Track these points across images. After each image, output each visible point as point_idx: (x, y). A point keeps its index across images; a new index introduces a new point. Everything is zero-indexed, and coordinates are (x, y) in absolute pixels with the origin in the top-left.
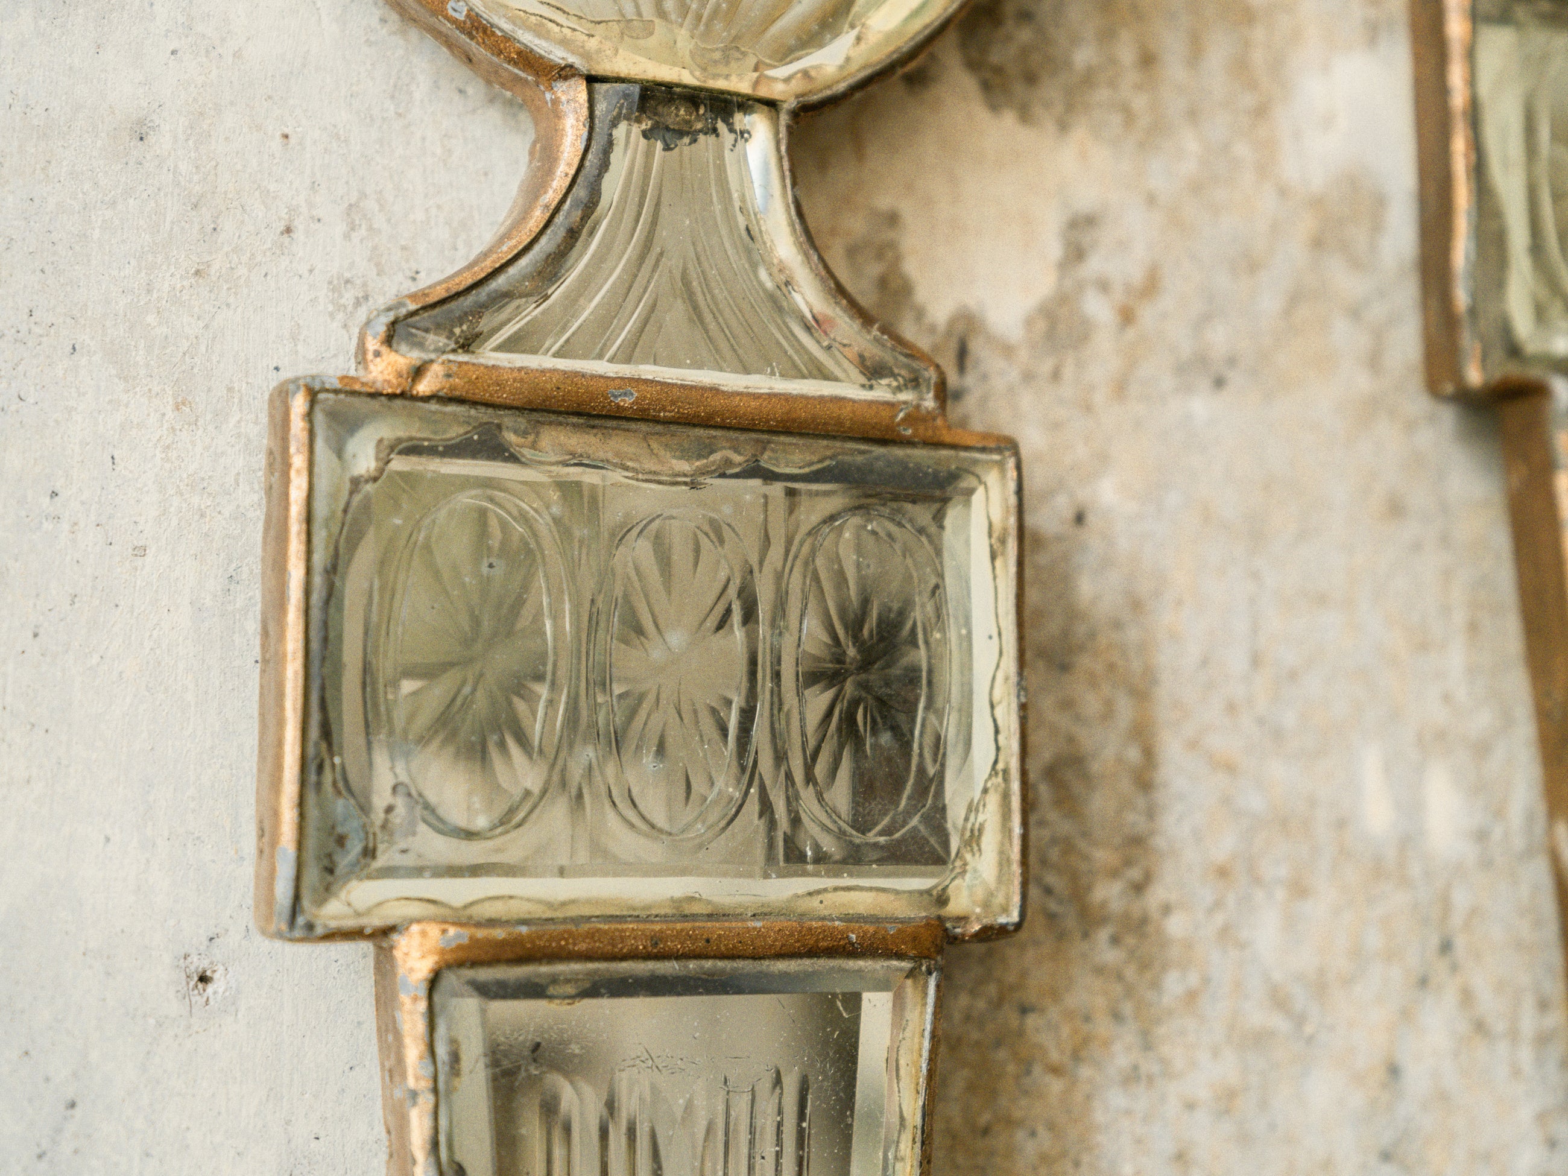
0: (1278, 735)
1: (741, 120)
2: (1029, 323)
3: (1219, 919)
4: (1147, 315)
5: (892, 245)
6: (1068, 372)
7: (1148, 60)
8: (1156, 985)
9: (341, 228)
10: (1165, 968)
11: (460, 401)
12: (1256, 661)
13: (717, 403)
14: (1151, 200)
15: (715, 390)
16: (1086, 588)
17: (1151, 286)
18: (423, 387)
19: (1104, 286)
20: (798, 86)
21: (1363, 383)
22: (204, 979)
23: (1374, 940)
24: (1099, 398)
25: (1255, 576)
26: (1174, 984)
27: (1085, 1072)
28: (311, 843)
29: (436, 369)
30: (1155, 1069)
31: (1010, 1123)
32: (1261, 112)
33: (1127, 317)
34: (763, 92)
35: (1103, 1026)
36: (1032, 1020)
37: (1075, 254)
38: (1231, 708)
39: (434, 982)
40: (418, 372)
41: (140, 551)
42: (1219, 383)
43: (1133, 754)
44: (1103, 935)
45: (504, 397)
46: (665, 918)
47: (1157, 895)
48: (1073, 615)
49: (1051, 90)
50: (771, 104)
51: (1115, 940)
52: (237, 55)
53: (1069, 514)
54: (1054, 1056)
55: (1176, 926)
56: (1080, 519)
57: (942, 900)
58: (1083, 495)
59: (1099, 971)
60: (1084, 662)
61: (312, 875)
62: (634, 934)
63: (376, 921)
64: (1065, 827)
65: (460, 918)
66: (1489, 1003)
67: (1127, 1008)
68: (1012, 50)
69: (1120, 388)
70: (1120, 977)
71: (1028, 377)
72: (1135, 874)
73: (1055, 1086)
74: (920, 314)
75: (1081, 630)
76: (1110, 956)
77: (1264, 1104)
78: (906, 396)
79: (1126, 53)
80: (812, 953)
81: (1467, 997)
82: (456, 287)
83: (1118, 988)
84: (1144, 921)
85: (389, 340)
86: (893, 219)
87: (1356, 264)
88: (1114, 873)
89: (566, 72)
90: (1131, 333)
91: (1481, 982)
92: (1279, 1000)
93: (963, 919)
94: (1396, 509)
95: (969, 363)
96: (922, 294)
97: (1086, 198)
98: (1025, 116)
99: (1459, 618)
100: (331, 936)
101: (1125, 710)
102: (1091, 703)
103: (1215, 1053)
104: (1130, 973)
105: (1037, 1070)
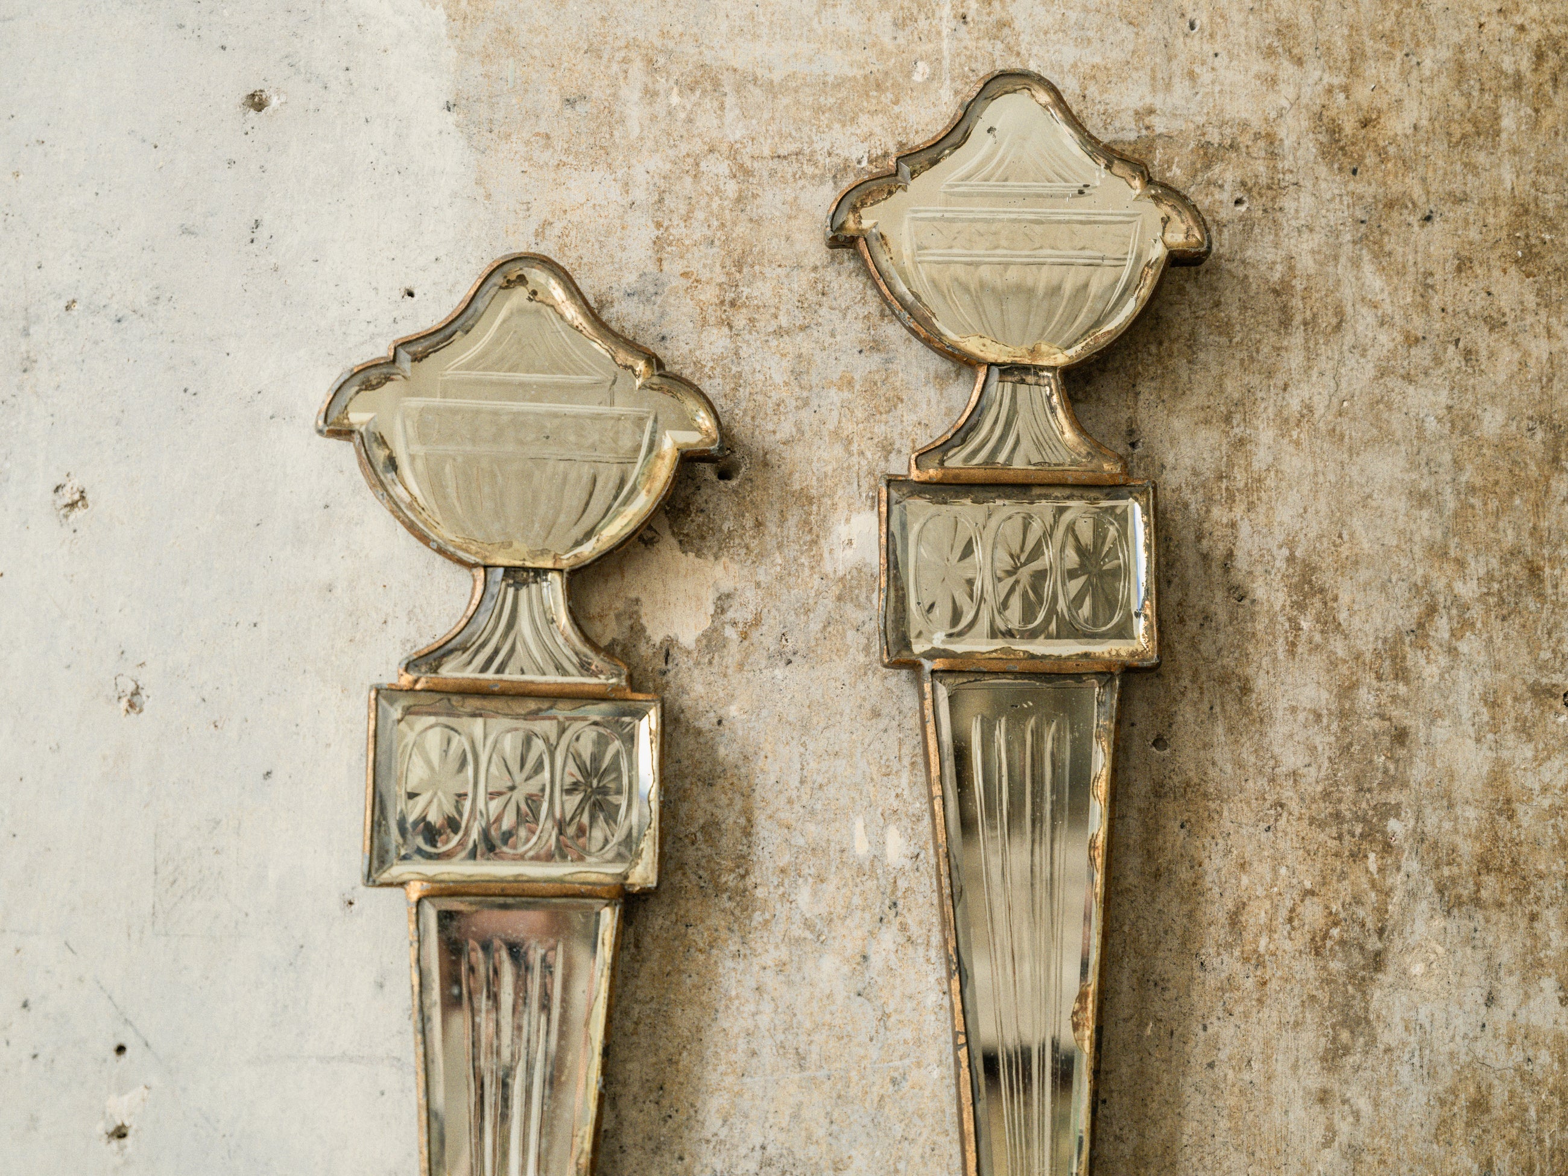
0: (813, 812)
1: (550, 576)
2: (698, 641)
3: (781, 890)
4: (755, 635)
5: (636, 612)
6: (715, 661)
7: (759, 524)
8: (750, 917)
9: (406, 619)
10: (754, 911)
11: (432, 691)
12: (802, 782)
13: (534, 687)
14: (758, 585)
15: (532, 682)
16: (722, 751)
17: (757, 621)
18: (418, 687)
19: (735, 624)
20: (572, 561)
21: (862, 658)
22: (351, 903)
23: (857, 900)
24: (730, 671)
25: (804, 745)
26: (758, 917)
27: (714, 952)
28: (375, 853)
29: (423, 680)
30: (748, 952)
31: (681, 972)
32: (814, 542)
33: (744, 636)
34: (558, 566)
35: (724, 933)
36: (690, 930)
37: (721, 610)
38: (790, 801)
39: (419, 902)
40: (416, 681)
41: (328, 745)
42: (789, 662)
43: (742, 821)
44: (725, 896)
45: (448, 689)
46: (509, 882)
47: (750, 881)
48: (715, 762)
49: (712, 541)
50: (561, 571)
51: (730, 898)
52: (366, 556)
53: (715, 721)
54: (701, 945)
55: (760, 893)
56: (720, 722)
57: (626, 878)
58: (722, 712)
59: (723, 911)
60: (720, 782)
61: (375, 863)
62: (495, 888)
63: (399, 880)
64: (708, 851)
65: (430, 880)
66: (915, 930)
67: (736, 927)
68: (694, 526)
69: (741, 666)
70: (732, 914)
71: (697, 664)
72: (742, 871)
73: (702, 957)
74: (648, 640)
75: (719, 769)
76: (730, 905)
77: (799, 969)
78: (613, 681)
79: (749, 522)
80: (566, 896)
81: (904, 927)
82: (432, 648)
83: (732, 918)
84: (745, 890)
85: (407, 670)
86: (637, 601)
87: (858, 606)
88: (732, 871)
89: (475, 565)
90: (746, 643)
91: (911, 920)
92: (808, 925)
93: (633, 885)
94: (876, 714)
95: (670, 659)
96: (649, 632)
97: (726, 586)
98: (699, 554)
99: (906, 761)
100: (382, 885)
101: (739, 804)
102: (724, 800)
103: (777, 947)
104: (737, 912)
105: (692, 950)
